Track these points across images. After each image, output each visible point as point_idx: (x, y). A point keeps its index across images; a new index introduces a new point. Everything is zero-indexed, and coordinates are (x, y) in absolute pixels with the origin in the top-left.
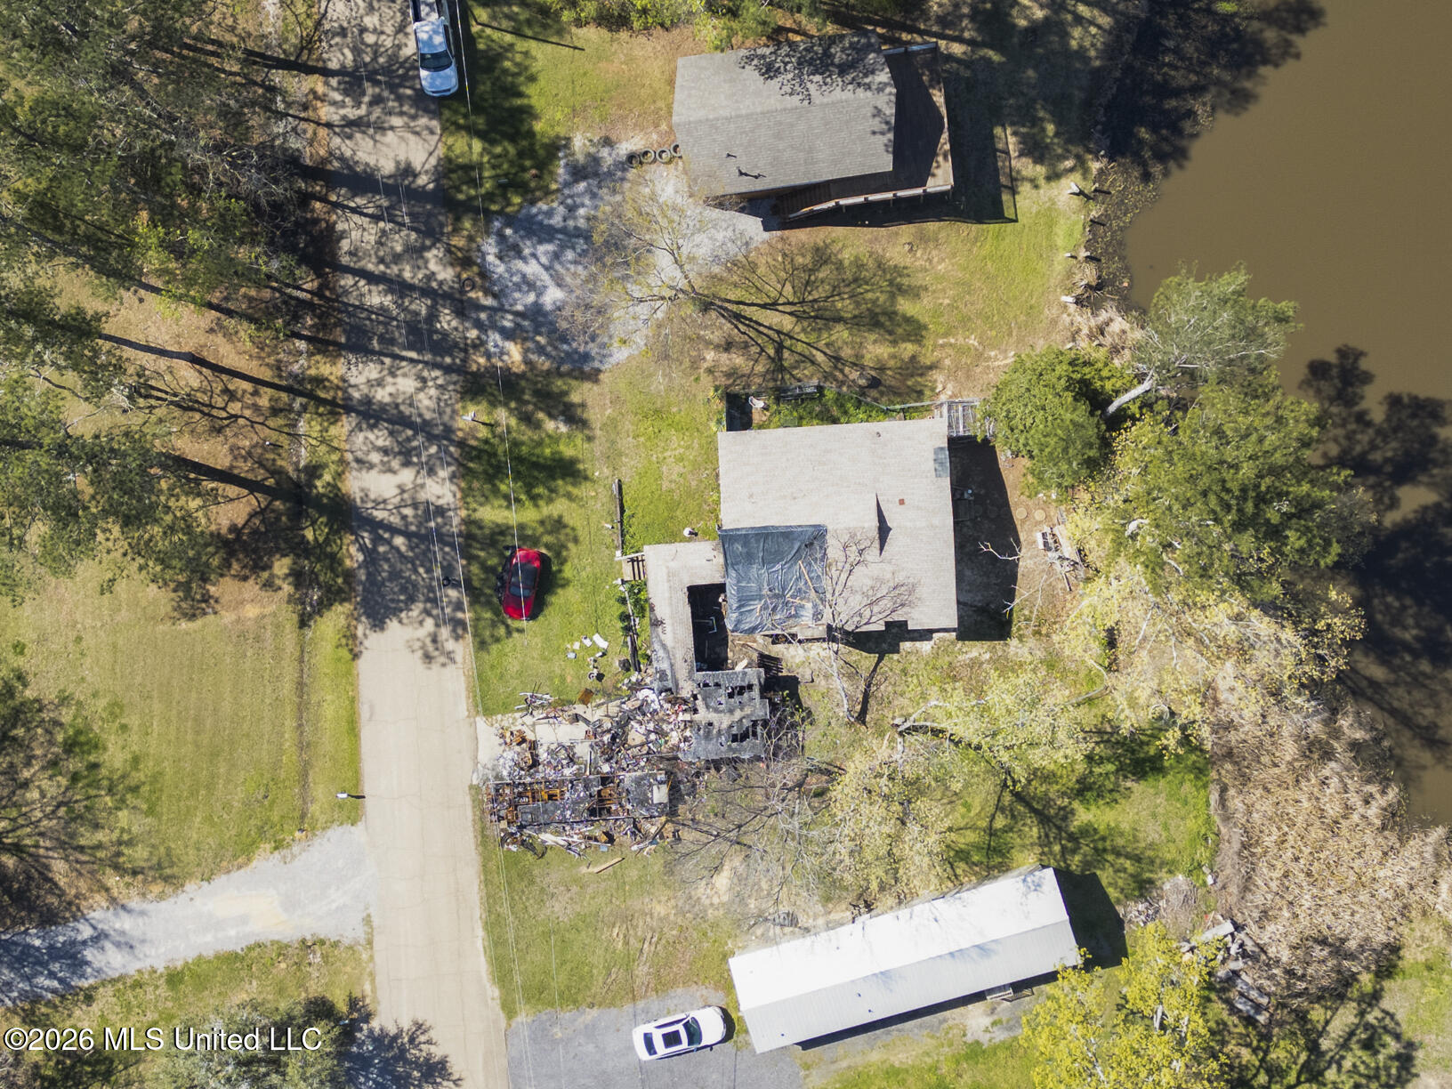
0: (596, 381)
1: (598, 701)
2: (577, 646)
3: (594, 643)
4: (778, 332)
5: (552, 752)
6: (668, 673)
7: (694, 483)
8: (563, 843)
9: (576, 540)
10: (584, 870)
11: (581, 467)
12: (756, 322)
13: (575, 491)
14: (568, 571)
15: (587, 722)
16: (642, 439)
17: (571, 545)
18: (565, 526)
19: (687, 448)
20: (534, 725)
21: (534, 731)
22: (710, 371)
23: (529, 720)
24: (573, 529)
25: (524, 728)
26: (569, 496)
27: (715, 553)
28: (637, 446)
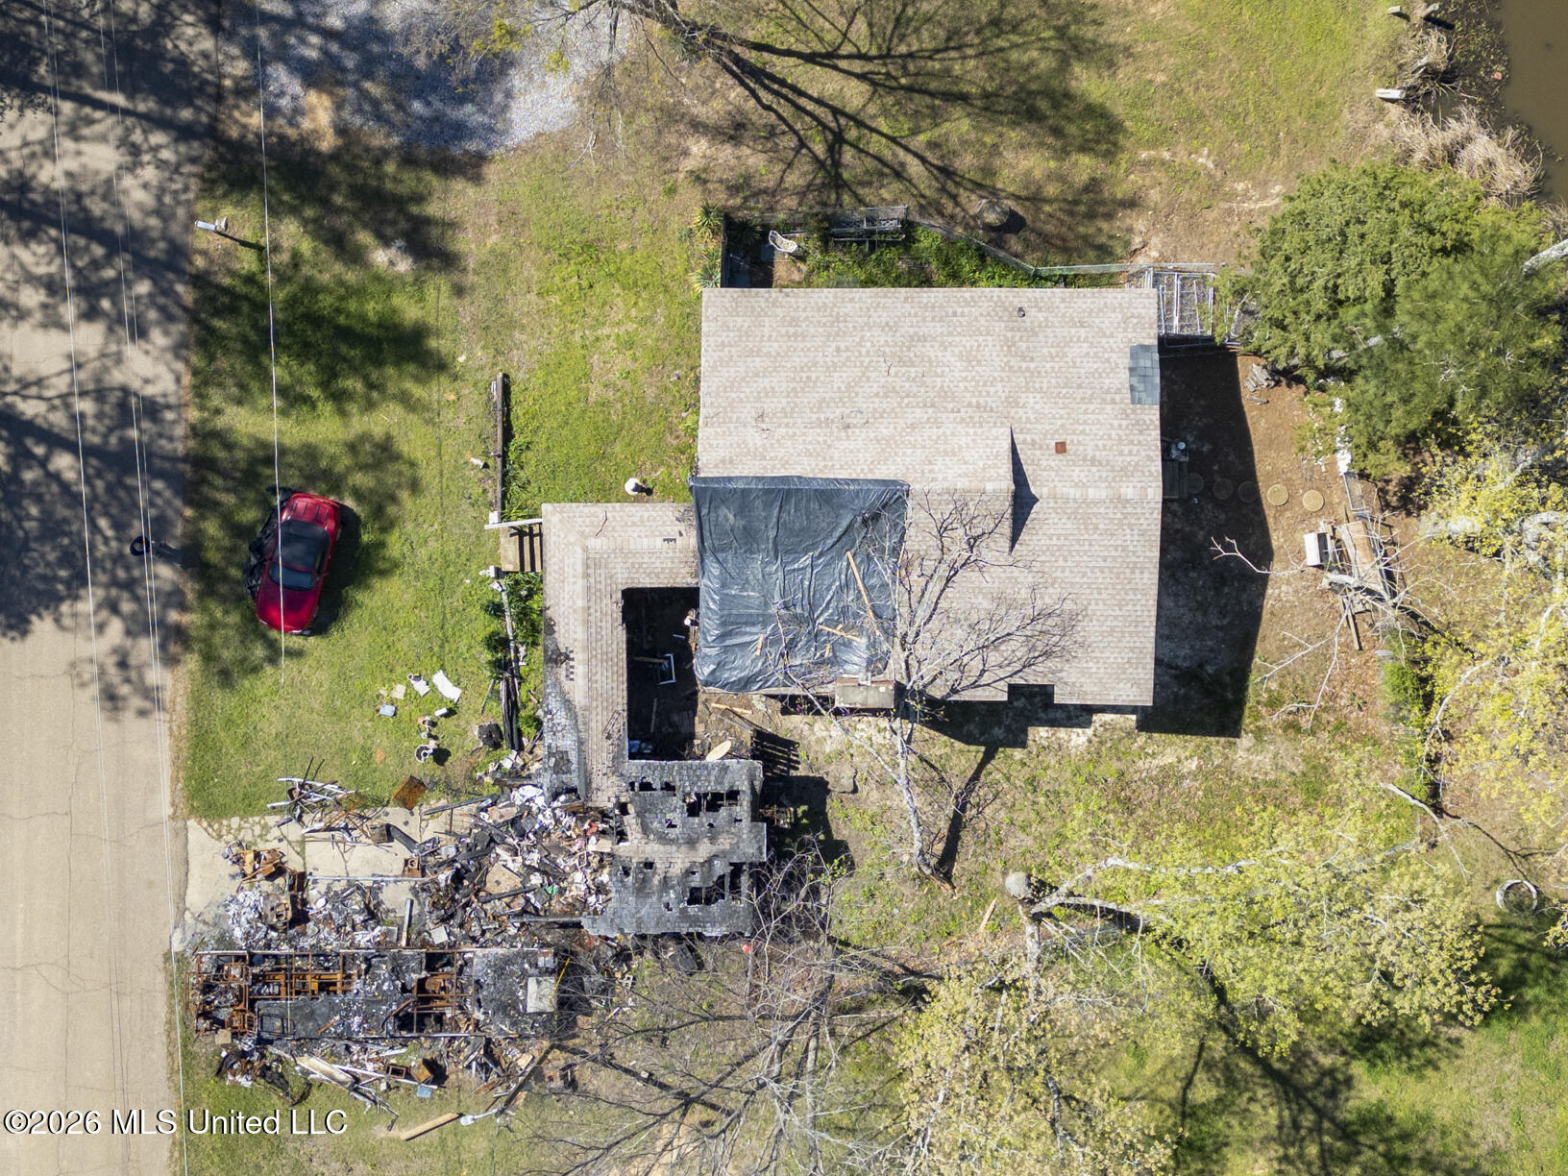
0: (477, 179)
1: (434, 804)
2: (399, 691)
3: (434, 689)
4: (836, 112)
5: (336, 899)
6: (573, 757)
7: (651, 393)
8: (343, 1077)
9: (415, 486)
10: (381, 1132)
11: (433, 343)
12: (794, 88)
13: (417, 391)
14: (395, 545)
15: (408, 841)
16: (555, 299)
17: (404, 495)
18: (396, 457)
19: (644, 322)
20: (303, 842)
21: (301, 854)
22: (699, 178)
23: (294, 831)
24: (412, 464)
25: (283, 847)
26: (405, 400)
27: (682, 527)
28: (545, 313)
